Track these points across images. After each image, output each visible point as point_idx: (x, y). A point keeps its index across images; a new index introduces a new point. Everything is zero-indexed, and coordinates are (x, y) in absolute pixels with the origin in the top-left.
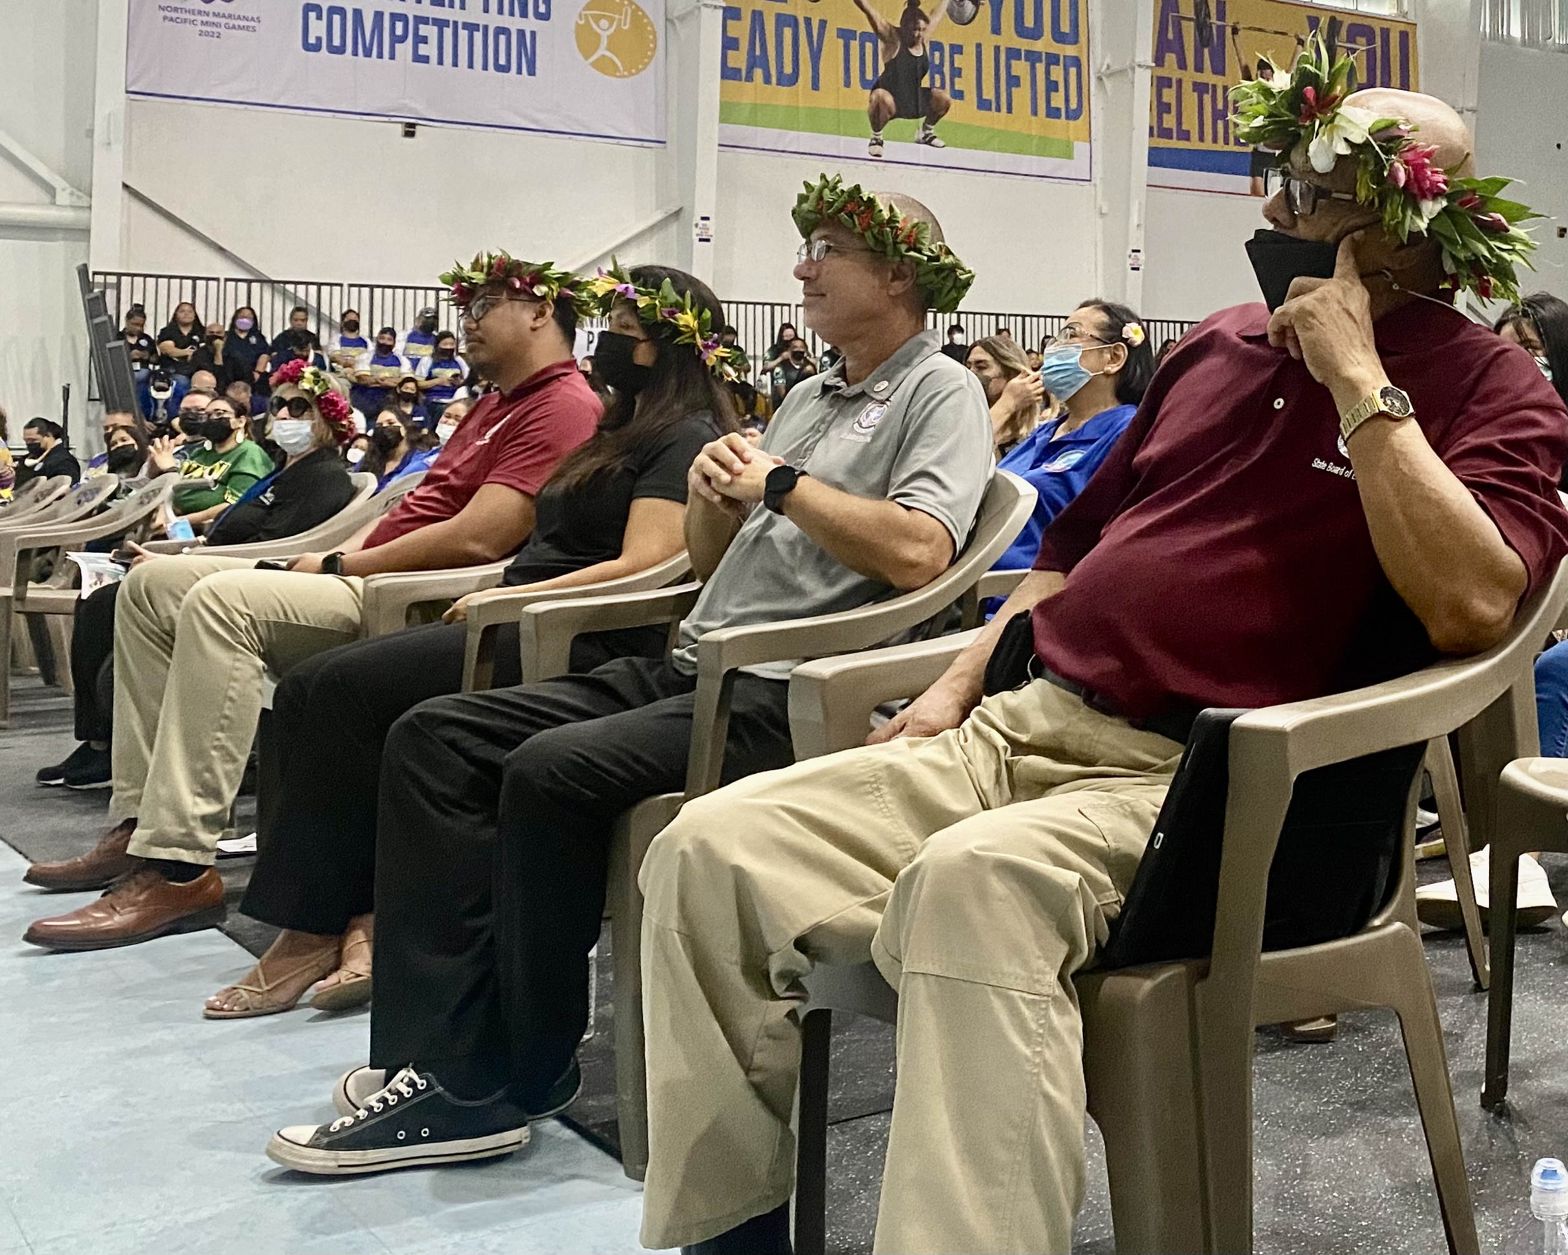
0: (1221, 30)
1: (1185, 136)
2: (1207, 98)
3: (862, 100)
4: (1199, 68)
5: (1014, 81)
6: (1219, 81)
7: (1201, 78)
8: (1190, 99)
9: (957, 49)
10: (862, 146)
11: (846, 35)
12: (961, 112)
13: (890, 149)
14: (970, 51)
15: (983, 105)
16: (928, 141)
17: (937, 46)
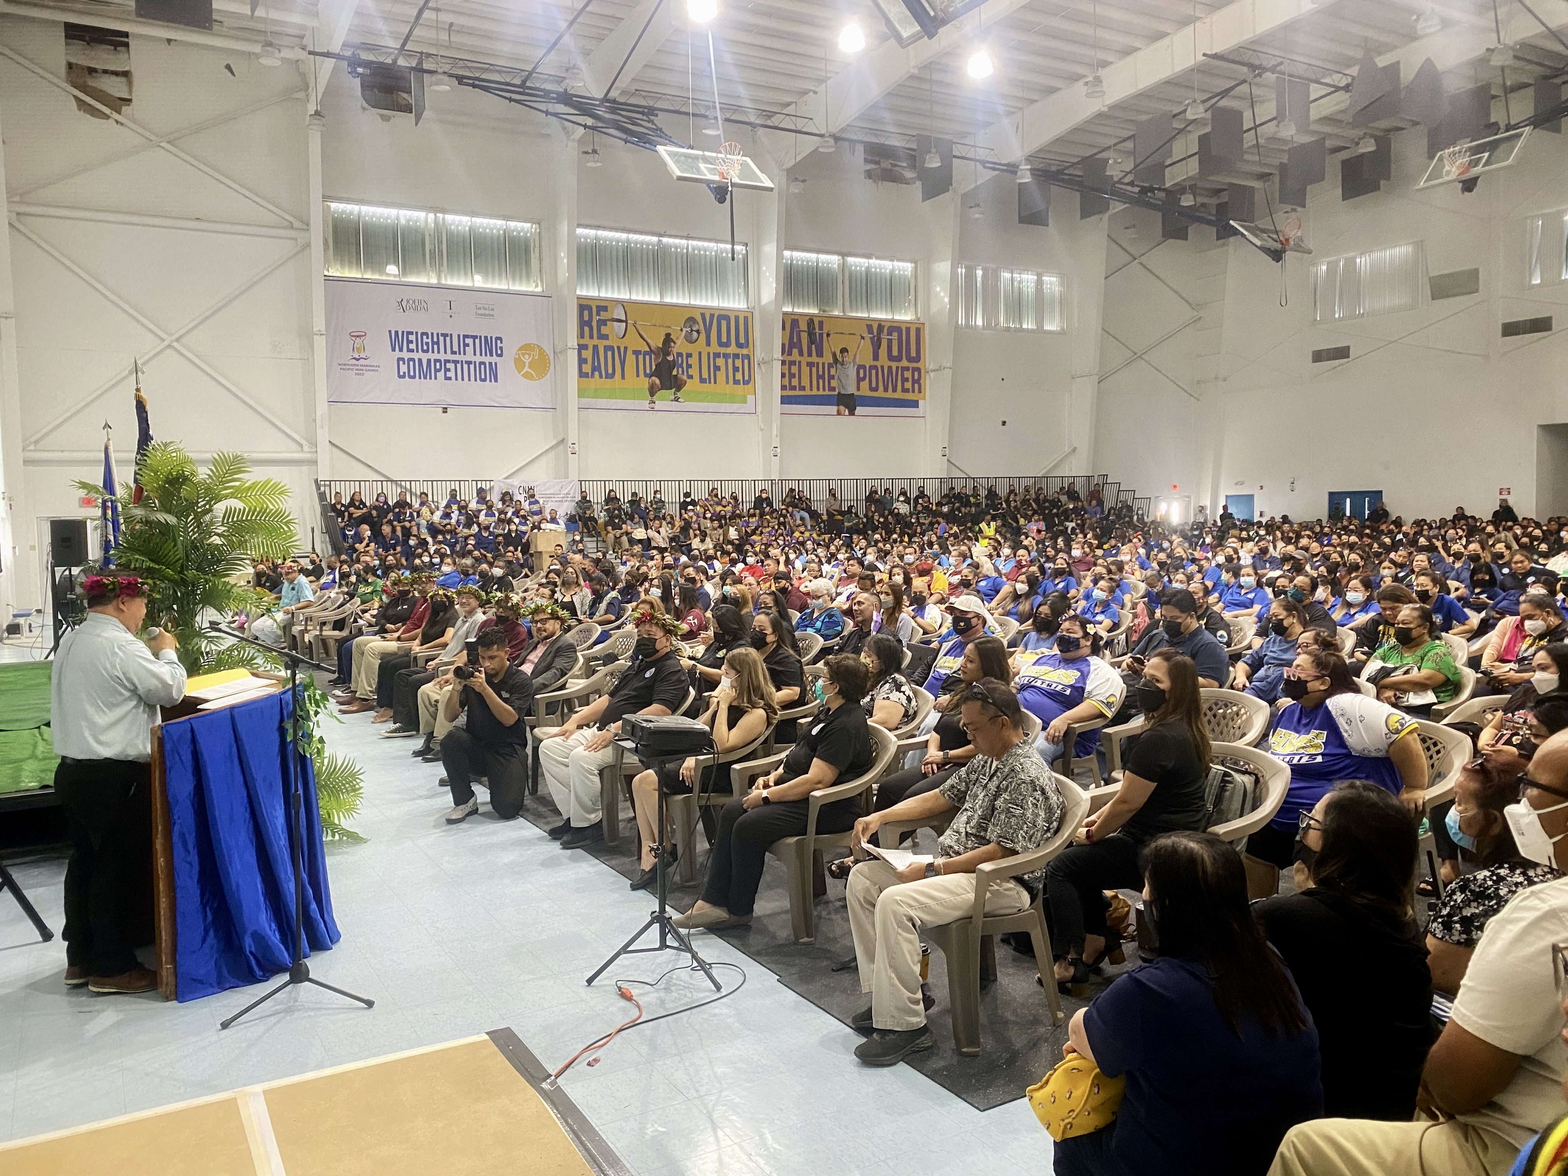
0: (821, 335)
1: (803, 388)
2: (814, 369)
3: (645, 383)
4: (810, 355)
5: (717, 368)
6: (820, 361)
7: (810, 360)
8: (805, 370)
9: (689, 355)
10: (646, 404)
11: (636, 353)
12: (692, 385)
13: (658, 405)
14: (696, 356)
15: (702, 381)
16: (677, 399)
17: (680, 355)
